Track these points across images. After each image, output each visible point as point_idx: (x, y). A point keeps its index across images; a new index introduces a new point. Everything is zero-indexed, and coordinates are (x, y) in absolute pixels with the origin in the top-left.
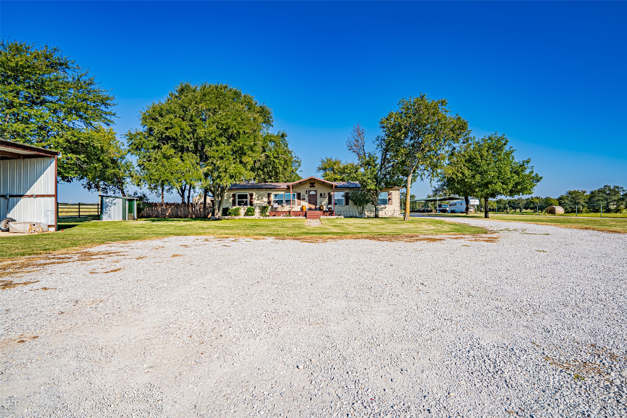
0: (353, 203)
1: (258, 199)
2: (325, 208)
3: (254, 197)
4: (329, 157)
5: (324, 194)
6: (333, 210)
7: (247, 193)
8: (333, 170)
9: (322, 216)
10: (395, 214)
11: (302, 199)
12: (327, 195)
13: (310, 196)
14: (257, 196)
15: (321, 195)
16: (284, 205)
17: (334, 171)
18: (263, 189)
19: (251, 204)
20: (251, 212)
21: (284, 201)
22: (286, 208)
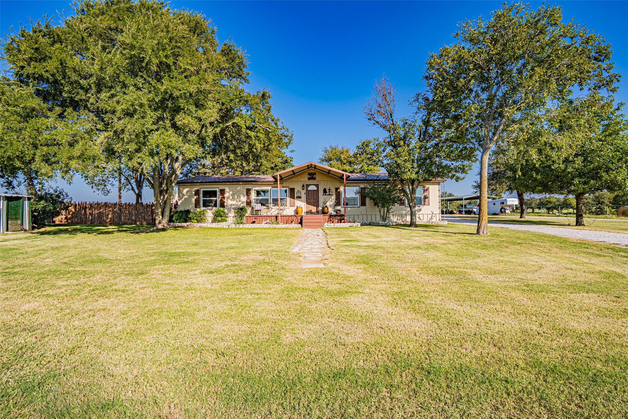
0: (373, 204)
1: (233, 199)
2: (331, 211)
3: (227, 195)
4: (333, 146)
5: (329, 190)
6: (342, 213)
7: (217, 188)
8: (339, 159)
9: (326, 224)
10: (434, 220)
11: (297, 197)
12: (334, 191)
13: (308, 192)
14: (231, 193)
15: (325, 191)
16: (271, 206)
17: (341, 160)
18: (239, 182)
19: (222, 205)
20: (221, 216)
21: (270, 201)
22: (273, 210)
